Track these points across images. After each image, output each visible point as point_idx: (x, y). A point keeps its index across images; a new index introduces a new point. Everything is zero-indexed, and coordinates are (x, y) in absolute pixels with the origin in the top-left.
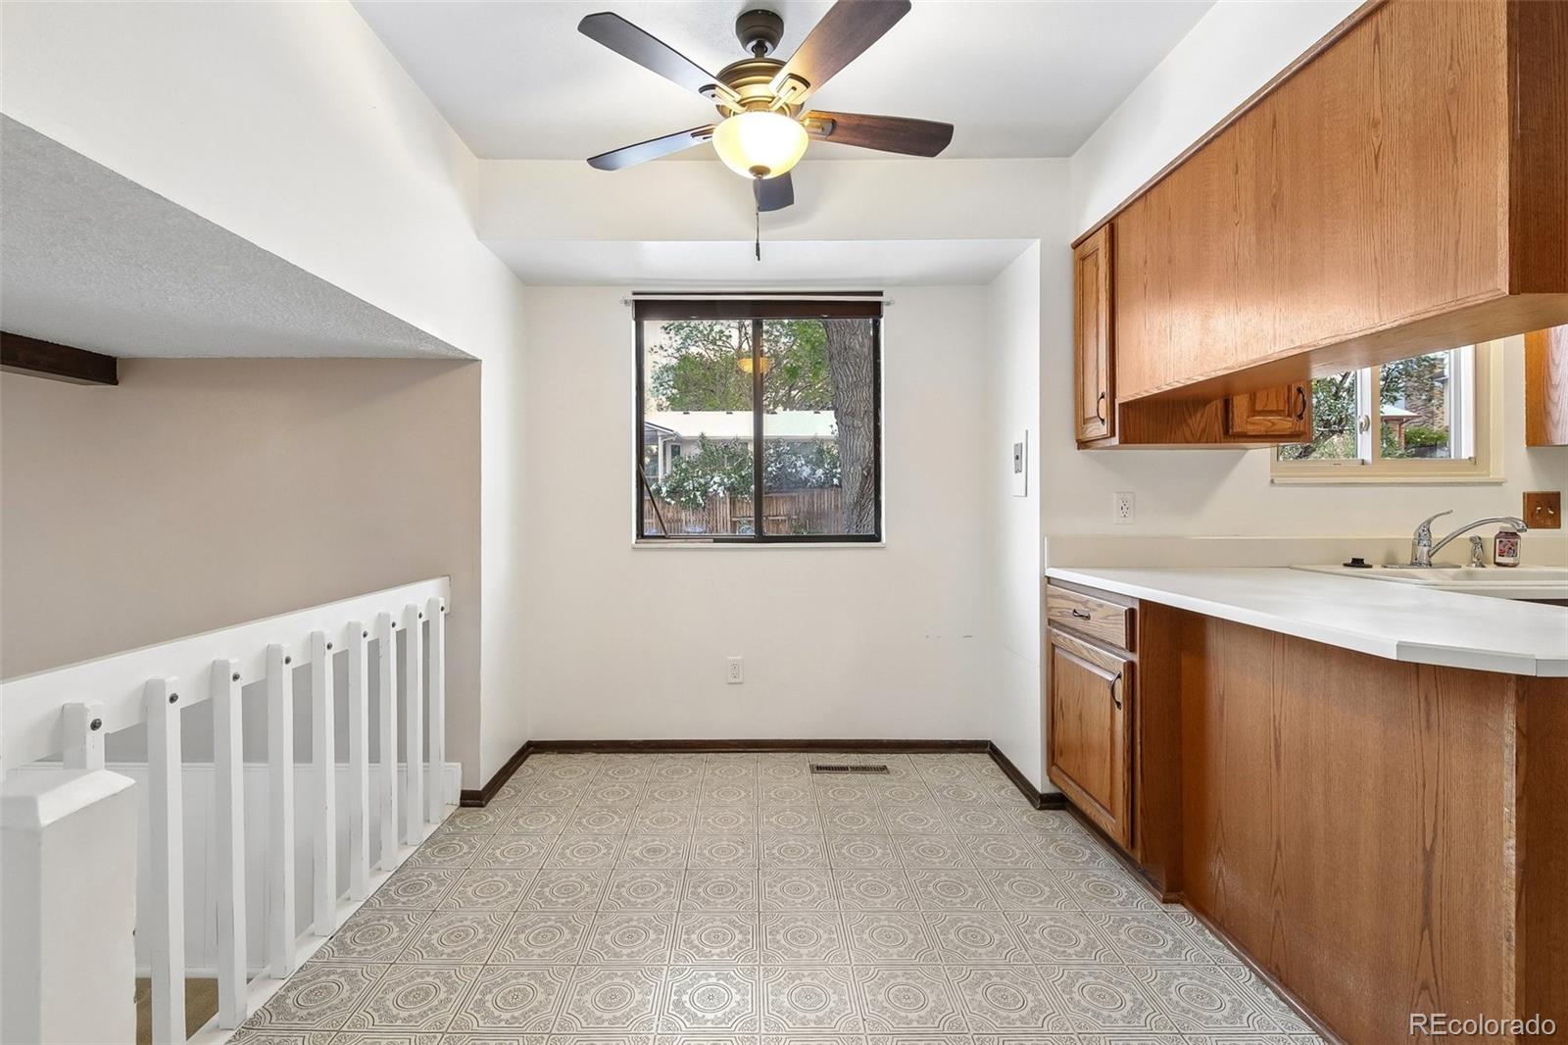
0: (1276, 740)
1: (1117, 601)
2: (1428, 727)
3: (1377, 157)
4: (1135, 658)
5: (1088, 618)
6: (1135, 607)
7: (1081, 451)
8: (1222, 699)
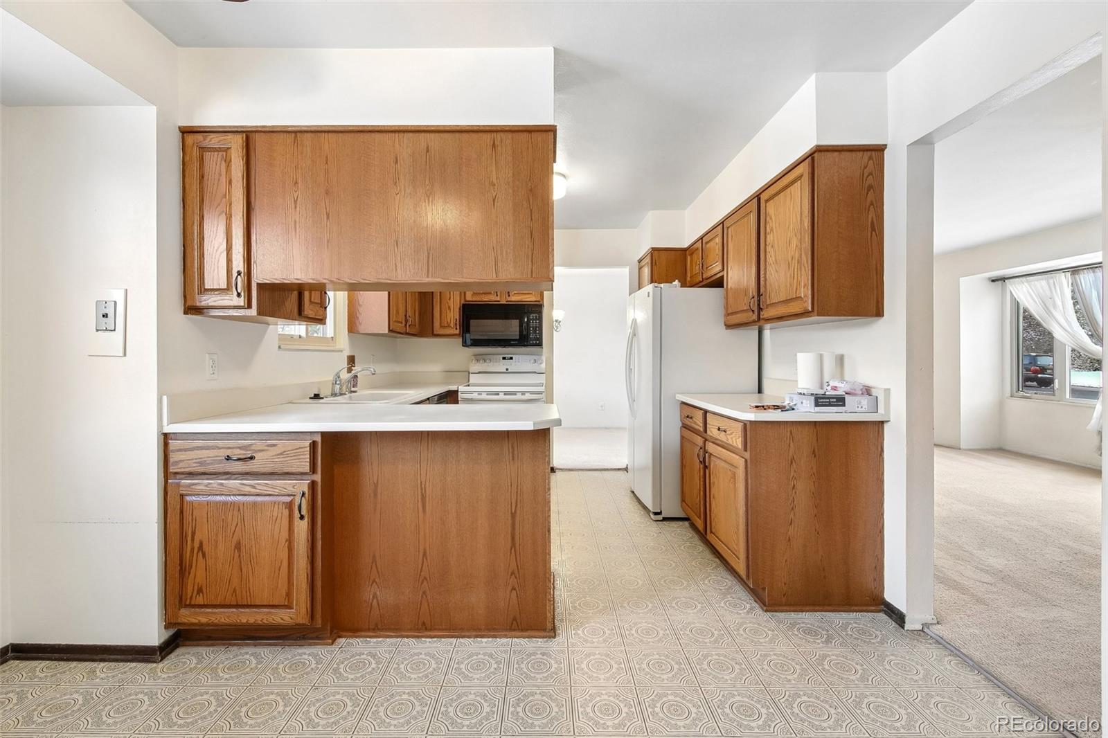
0: (422, 494)
1: (281, 438)
2: (513, 459)
3: (494, 201)
4: (318, 477)
5: (252, 458)
6: (317, 440)
7: (189, 316)
8: (376, 485)
